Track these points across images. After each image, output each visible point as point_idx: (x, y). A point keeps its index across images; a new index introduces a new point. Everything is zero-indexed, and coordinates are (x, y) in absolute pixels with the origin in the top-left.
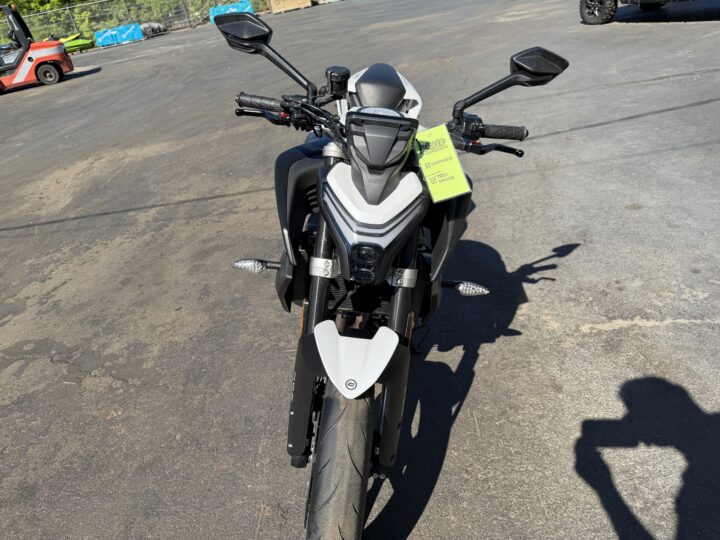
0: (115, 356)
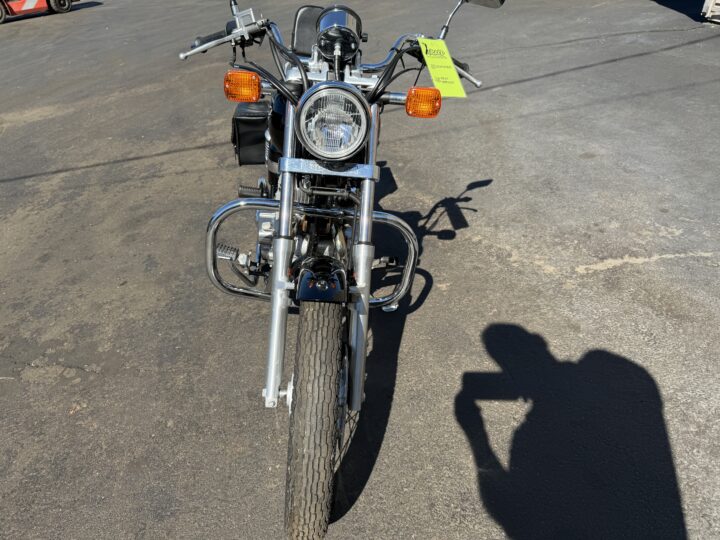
0: (56, 342)
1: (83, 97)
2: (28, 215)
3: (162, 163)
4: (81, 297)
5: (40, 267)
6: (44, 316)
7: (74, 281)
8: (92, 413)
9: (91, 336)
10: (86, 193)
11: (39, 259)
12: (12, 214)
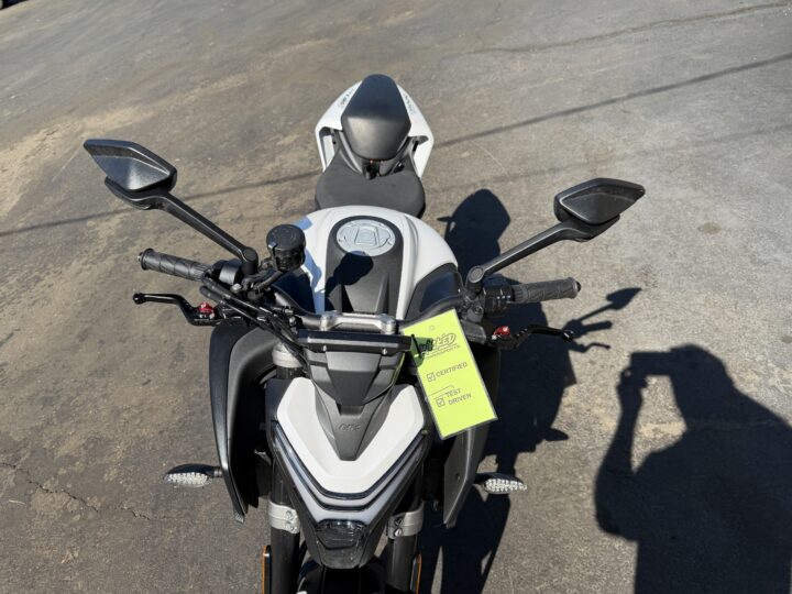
0: (70, 459)
1: (165, 95)
2: (81, 270)
3: (220, 202)
4: (104, 396)
5: (76, 347)
6: (67, 419)
7: (103, 372)
8: (80, 568)
9: (102, 456)
10: (139, 242)
11: (78, 336)
12: (67, 266)
